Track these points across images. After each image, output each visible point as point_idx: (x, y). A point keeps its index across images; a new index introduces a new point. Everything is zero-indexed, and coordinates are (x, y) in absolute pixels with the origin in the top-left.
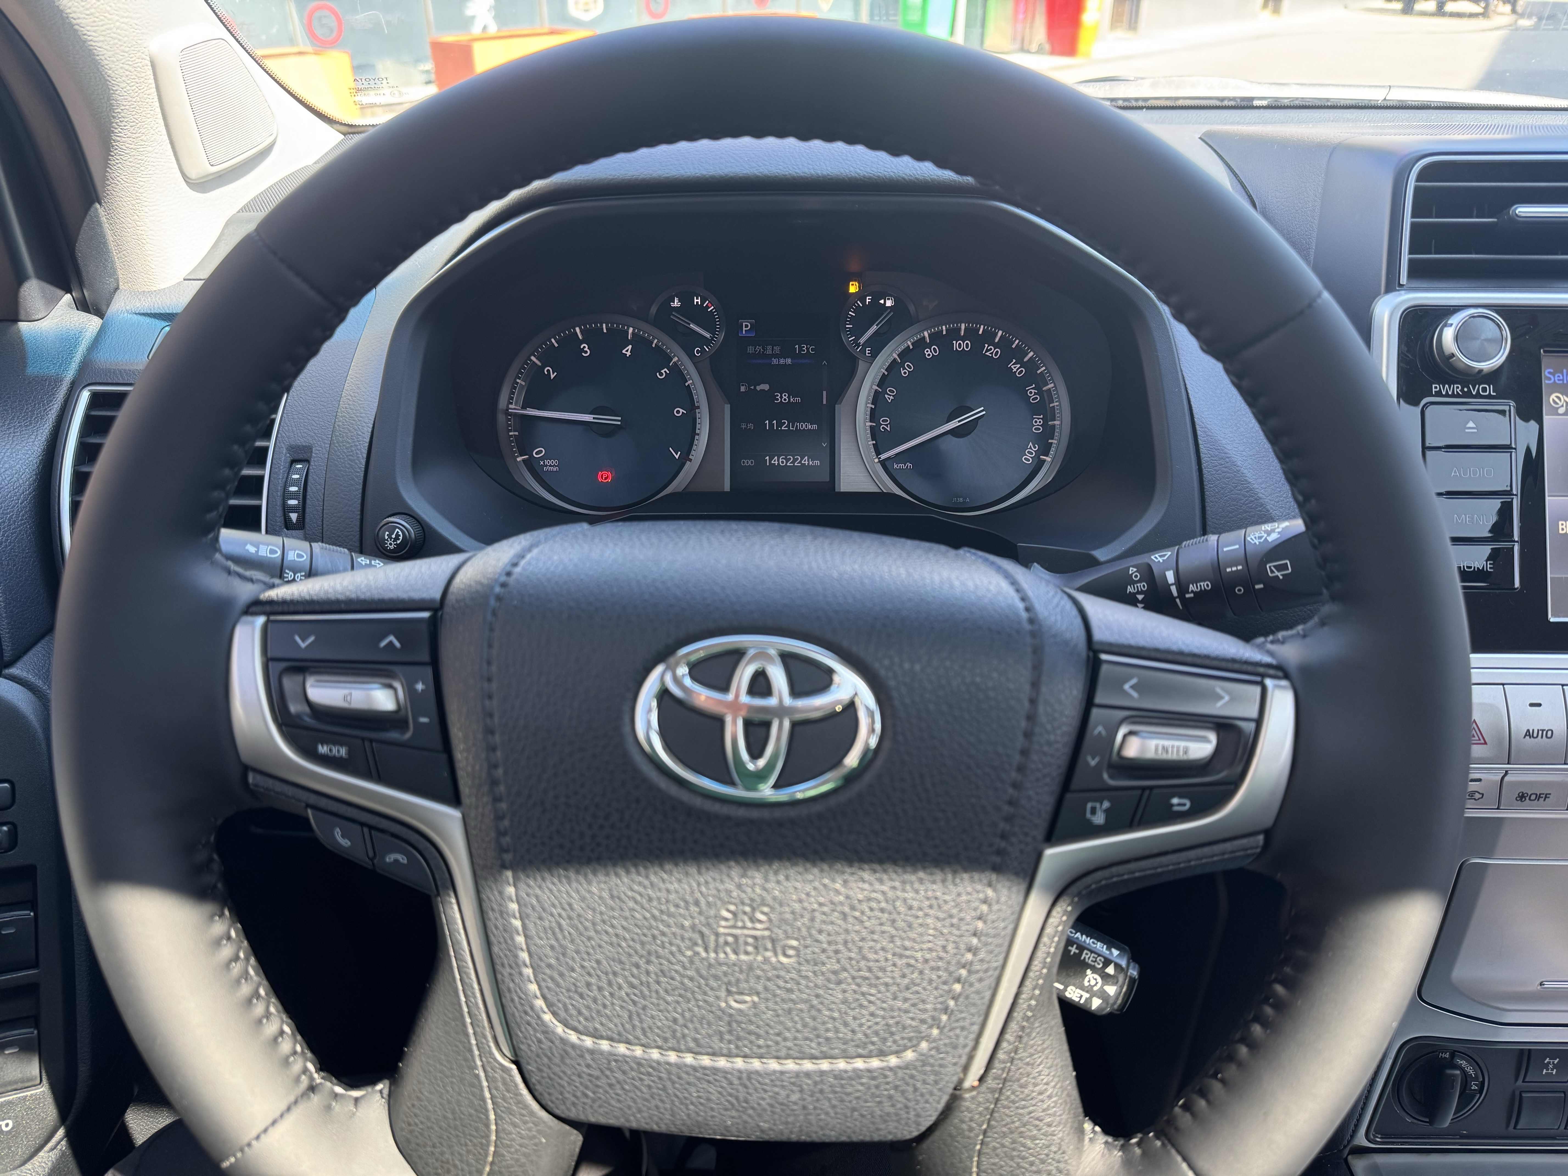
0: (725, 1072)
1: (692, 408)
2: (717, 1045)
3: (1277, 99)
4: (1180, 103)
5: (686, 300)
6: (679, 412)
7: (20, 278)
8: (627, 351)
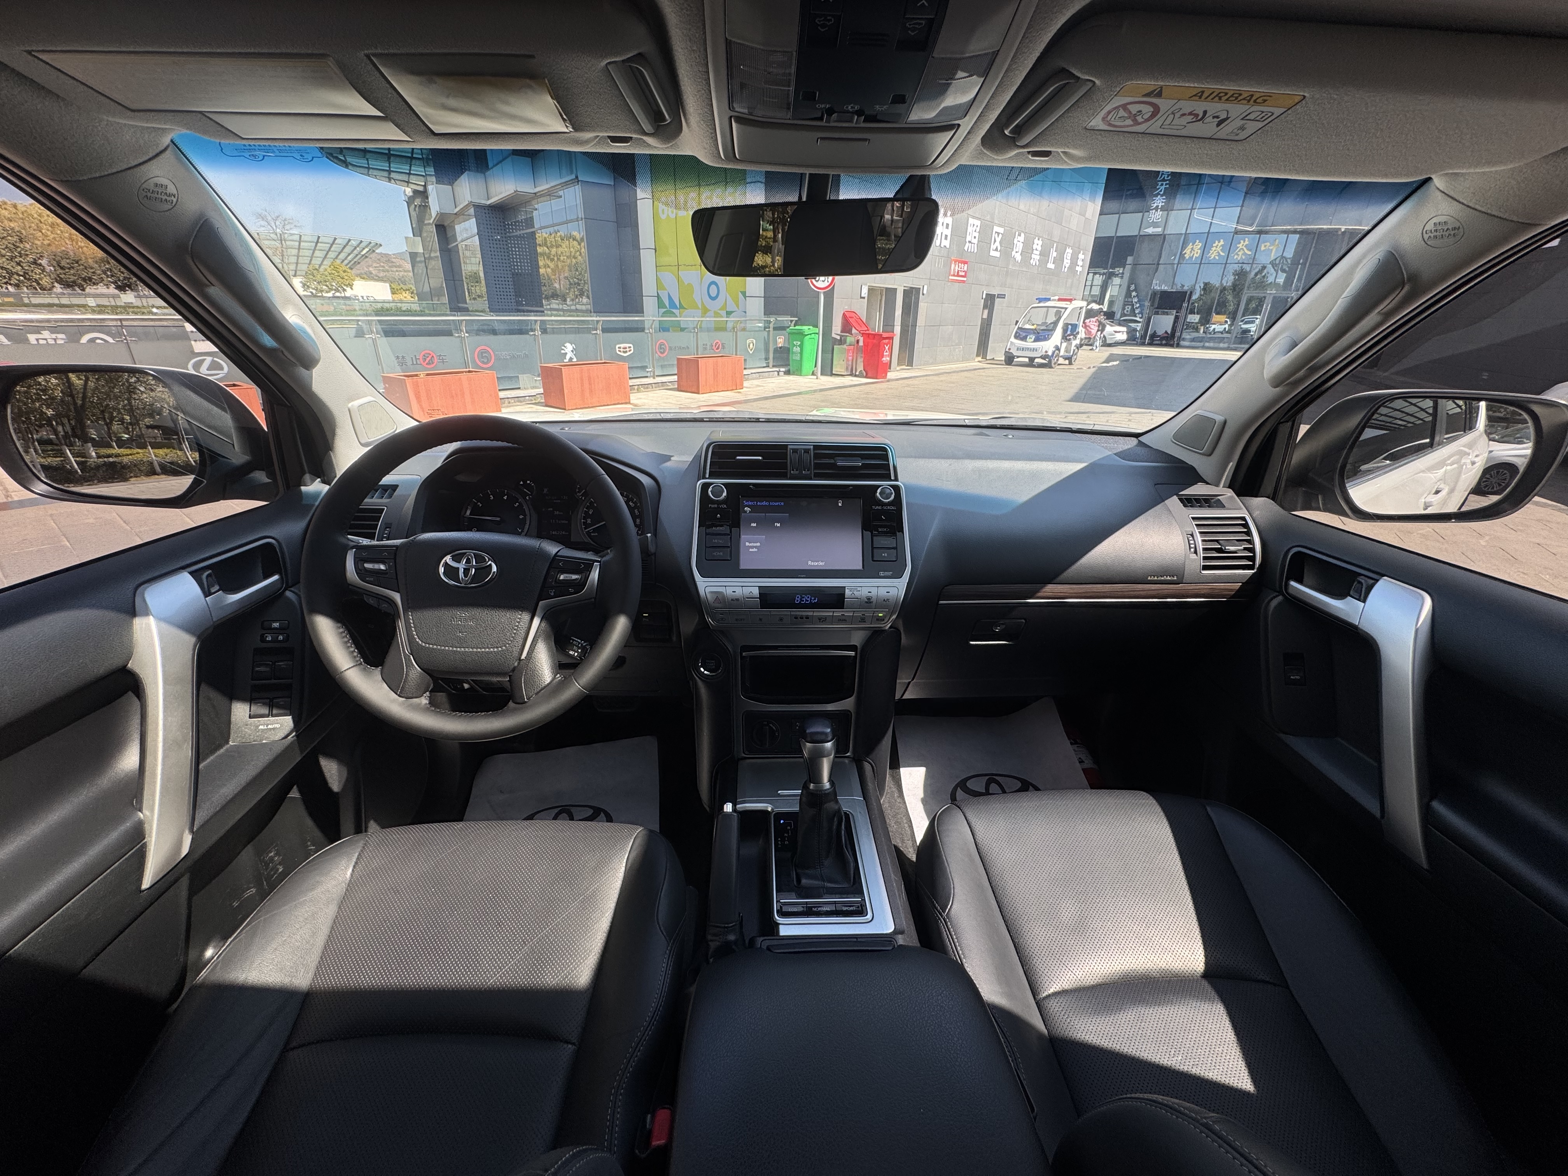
0: (459, 652)
1: (525, 515)
2: (457, 645)
3: (768, 419)
4: (736, 419)
5: (525, 482)
6: (521, 517)
7: (304, 473)
8: (505, 498)
